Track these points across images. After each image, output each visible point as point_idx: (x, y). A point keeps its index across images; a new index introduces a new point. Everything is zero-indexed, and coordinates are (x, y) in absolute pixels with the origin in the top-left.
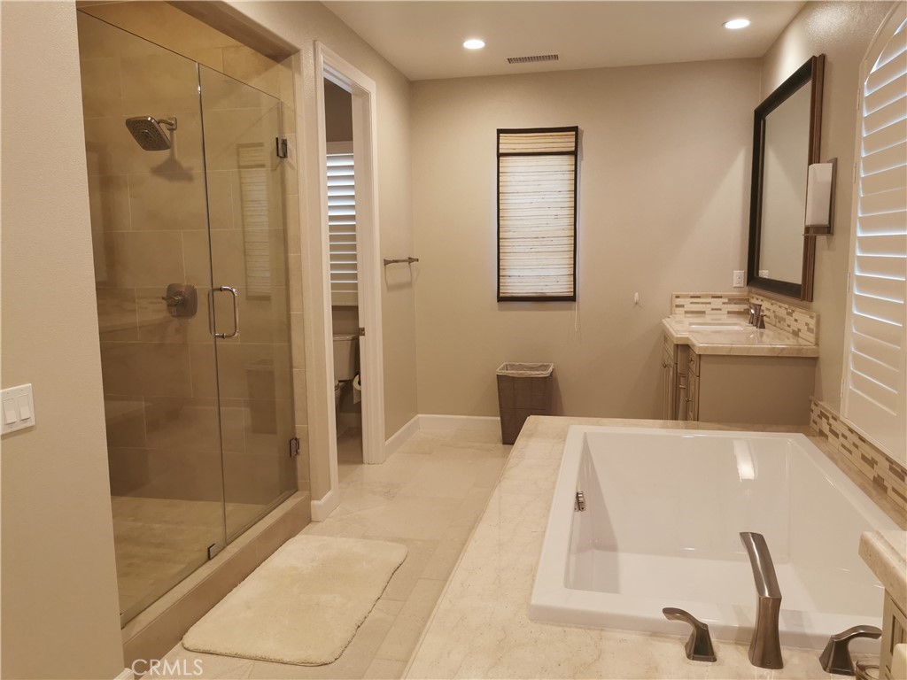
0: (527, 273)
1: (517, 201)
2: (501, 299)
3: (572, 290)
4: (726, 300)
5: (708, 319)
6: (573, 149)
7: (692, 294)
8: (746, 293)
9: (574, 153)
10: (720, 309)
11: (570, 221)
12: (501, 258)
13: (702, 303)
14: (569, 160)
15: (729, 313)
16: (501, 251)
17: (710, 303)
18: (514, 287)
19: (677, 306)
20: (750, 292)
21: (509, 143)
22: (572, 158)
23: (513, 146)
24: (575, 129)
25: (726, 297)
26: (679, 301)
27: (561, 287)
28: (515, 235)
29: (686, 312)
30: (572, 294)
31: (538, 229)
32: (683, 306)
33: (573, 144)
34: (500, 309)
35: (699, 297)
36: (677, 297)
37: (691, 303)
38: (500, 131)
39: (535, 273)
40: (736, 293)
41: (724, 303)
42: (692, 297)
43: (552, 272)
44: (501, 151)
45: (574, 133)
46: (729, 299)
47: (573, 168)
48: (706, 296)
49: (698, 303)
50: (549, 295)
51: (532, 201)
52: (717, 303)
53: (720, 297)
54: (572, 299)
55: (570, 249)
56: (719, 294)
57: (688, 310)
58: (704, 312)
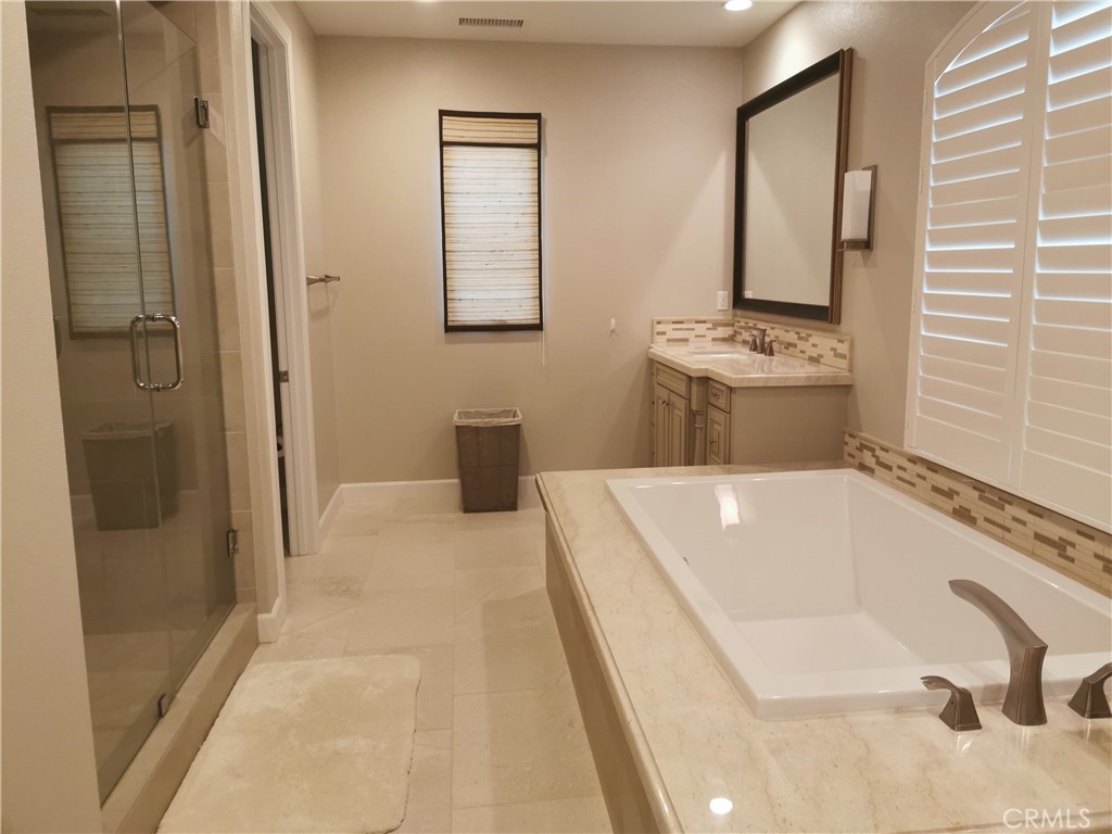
0: (482, 295)
1: (466, 204)
2: (449, 329)
3: (538, 316)
4: (710, 326)
5: (691, 347)
6: (536, 141)
7: (675, 318)
8: (730, 317)
9: (537, 147)
10: (704, 336)
11: (532, 231)
12: (448, 276)
13: (687, 329)
14: (529, 155)
15: (714, 339)
16: (447, 267)
17: (693, 329)
18: (465, 314)
19: (658, 333)
20: (735, 315)
21: (455, 129)
22: (535, 152)
23: (460, 133)
24: (537, 116)
25: (710, 321)
26: (660, 328)
27: (524, 313)
28: (466, 247)
29: (668, 340)
30: (538, 322)
31: (495, 240)
32: (664, 333)
33: (536, 135)
34: (447, 342)
35: (682, 322)
36: (659, 323)
37: (674, 329)
38: (442, 113)
39: (493, 295)
40: (720, 317)
41: (708, 329)
42: (674, 323)
43: (514, 295)
44: (445, 139)
45: (536, 121)
46: (713, 325)
47: (536, 165)
48: (690, 321)
49: (680, 329)
50: (509, 322)
51: (485, 204)
52: (701, 329)
53: (704, 322)
54: (539, 327)
55: (533, 266)
56: (703, 318)
57: (670, 337)
58: (686, 340)
